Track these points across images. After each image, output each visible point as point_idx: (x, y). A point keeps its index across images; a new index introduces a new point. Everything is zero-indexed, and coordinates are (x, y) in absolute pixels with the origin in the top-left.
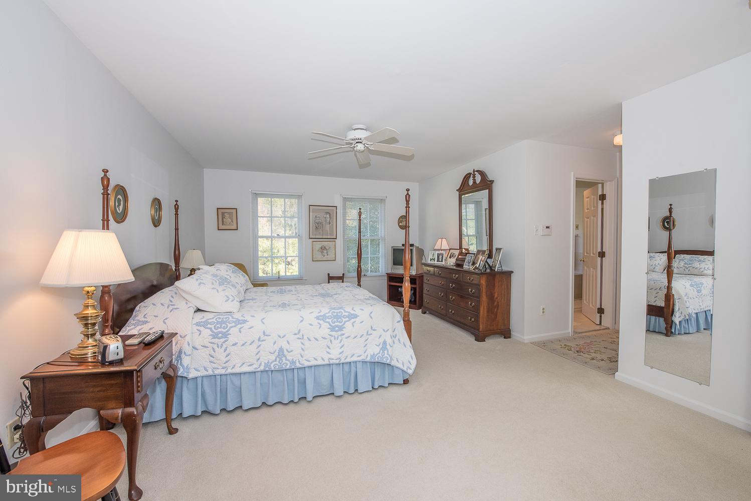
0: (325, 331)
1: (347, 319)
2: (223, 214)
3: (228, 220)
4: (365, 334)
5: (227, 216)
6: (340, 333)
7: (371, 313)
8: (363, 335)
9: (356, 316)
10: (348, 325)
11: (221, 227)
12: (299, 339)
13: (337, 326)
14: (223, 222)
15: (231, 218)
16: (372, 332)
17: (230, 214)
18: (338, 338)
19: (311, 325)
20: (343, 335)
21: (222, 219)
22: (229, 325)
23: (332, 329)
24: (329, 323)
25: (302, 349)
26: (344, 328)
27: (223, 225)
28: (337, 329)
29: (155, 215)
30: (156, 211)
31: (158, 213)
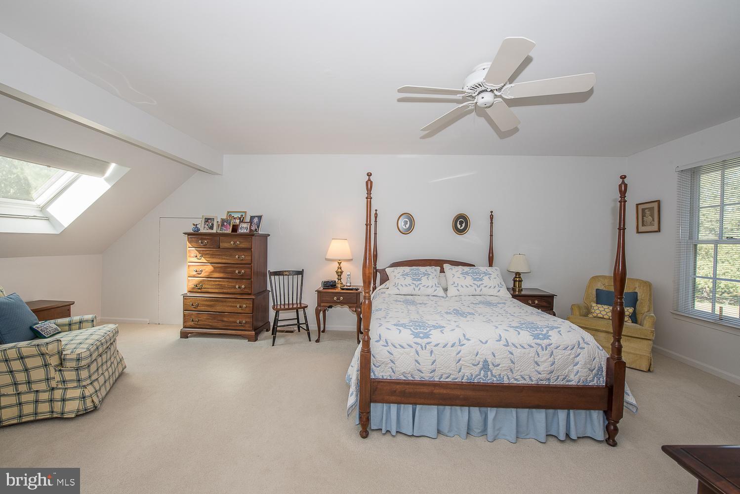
2: (643, 210)
3: (648, 219)
5: (648, 213)
11: (641, 229)
14: (643, 221)
15: (652, 216)
17: (652, 209)
21: (643, 219)
27: (643, 226)
29: (459, 226)
30: (461, 224)
31: (464, 225)
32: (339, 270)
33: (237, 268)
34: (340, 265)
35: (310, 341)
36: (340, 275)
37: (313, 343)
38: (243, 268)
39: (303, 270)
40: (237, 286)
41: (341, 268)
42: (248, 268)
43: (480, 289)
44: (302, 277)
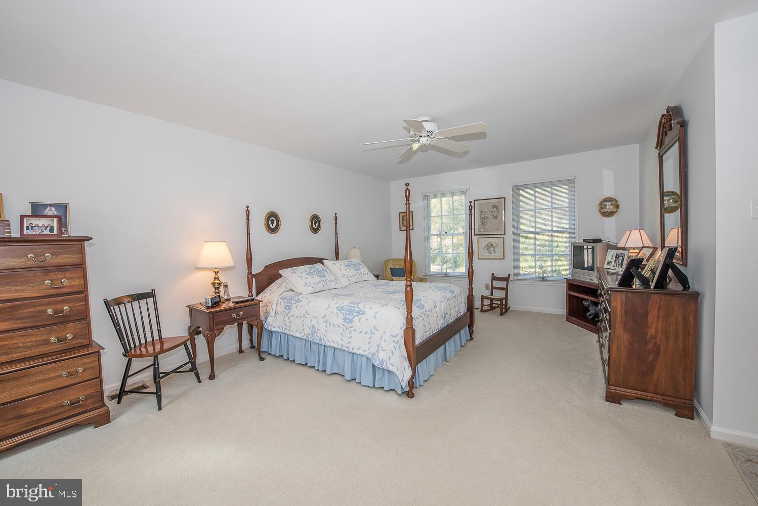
0: (340, 321)
1: (356, 314)
4: (369, 332)
6: (350, 325)
7: (377, 313)
8: (367, 332)
9: (363, 313)
10: (357, 319)
12: (324, 322)
13: (348, 318)
16: (375, 331)
18: (348, 329)
19: (332, 313)
20: (352, 327)
22: (293, 302)
23: (345, 320)
24: (343, 314)
25: (326, 331)
26: (353, 321)
28: (348, 320)
29: (314, 226)
30: (315, 223)
31: (317, 224)
32: (217, 281)
33: (49, 304)
34: (216, 274)
35: (200, 382)
36: (219, 288)
37: (205, 381)
38: (64, 302)
39: (153, 291)
40: (53, 339)
41: (218, 279)
42: (79, 300)
43: (360, 276)
44: (155, 300)
